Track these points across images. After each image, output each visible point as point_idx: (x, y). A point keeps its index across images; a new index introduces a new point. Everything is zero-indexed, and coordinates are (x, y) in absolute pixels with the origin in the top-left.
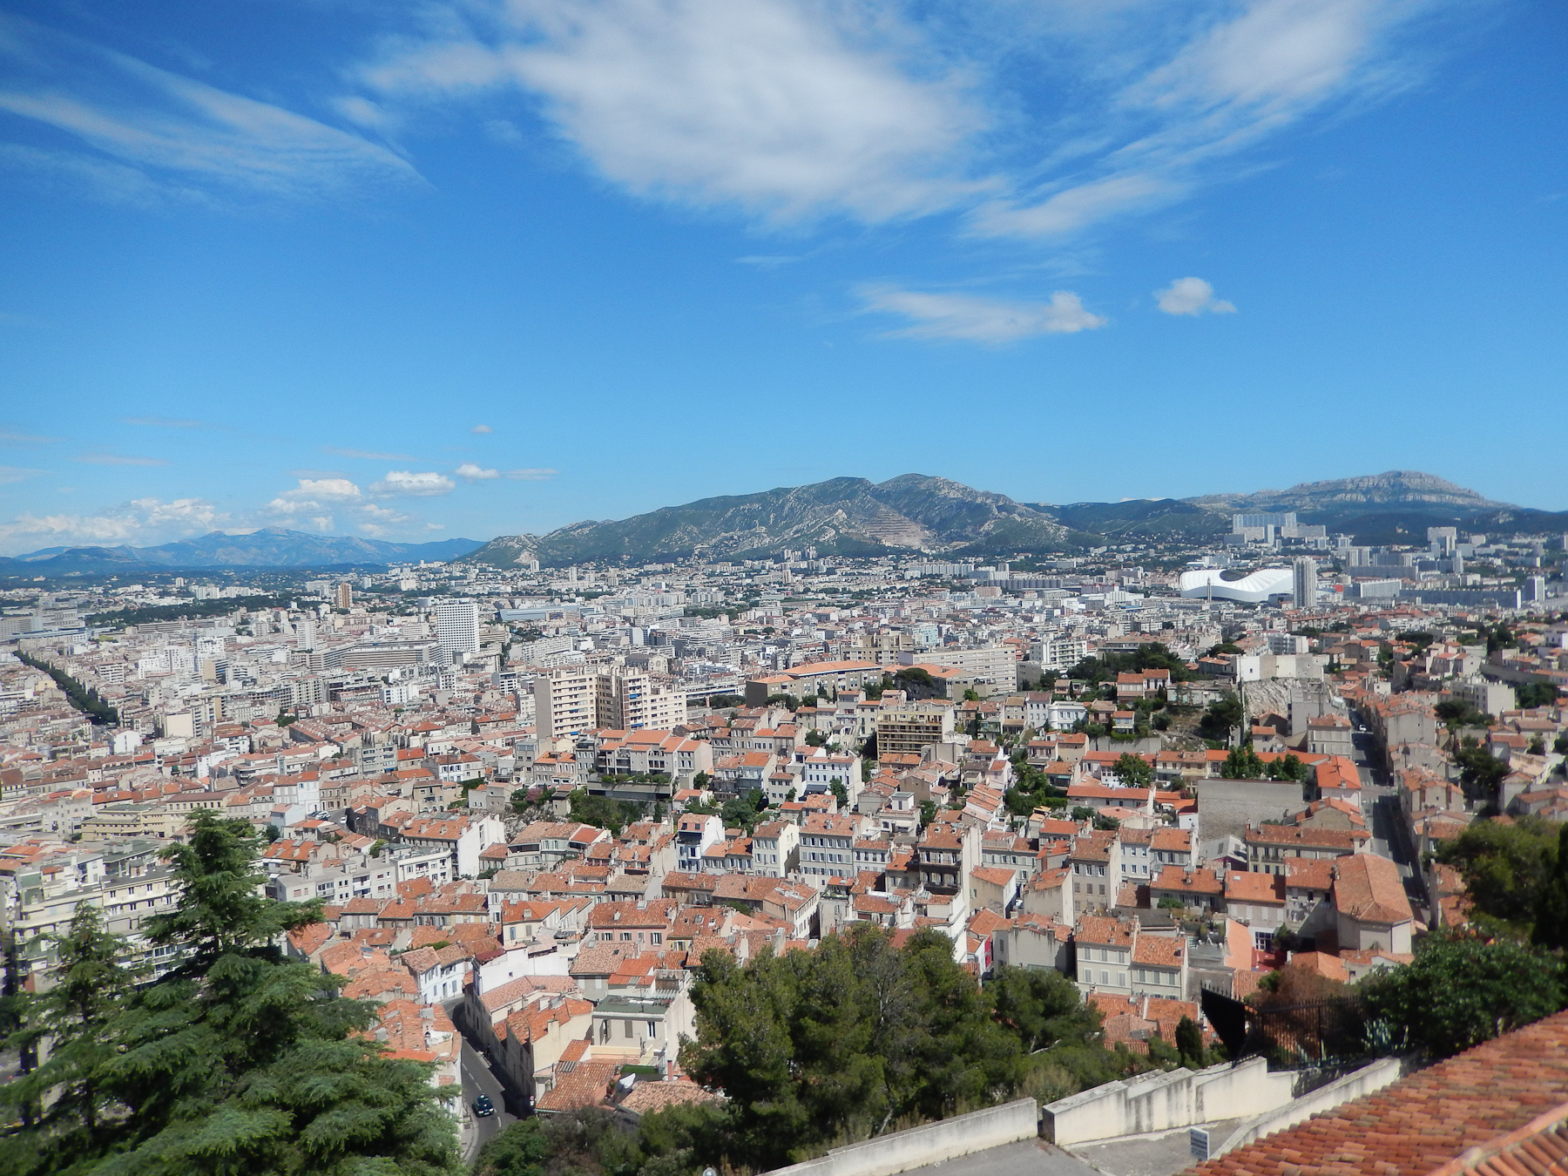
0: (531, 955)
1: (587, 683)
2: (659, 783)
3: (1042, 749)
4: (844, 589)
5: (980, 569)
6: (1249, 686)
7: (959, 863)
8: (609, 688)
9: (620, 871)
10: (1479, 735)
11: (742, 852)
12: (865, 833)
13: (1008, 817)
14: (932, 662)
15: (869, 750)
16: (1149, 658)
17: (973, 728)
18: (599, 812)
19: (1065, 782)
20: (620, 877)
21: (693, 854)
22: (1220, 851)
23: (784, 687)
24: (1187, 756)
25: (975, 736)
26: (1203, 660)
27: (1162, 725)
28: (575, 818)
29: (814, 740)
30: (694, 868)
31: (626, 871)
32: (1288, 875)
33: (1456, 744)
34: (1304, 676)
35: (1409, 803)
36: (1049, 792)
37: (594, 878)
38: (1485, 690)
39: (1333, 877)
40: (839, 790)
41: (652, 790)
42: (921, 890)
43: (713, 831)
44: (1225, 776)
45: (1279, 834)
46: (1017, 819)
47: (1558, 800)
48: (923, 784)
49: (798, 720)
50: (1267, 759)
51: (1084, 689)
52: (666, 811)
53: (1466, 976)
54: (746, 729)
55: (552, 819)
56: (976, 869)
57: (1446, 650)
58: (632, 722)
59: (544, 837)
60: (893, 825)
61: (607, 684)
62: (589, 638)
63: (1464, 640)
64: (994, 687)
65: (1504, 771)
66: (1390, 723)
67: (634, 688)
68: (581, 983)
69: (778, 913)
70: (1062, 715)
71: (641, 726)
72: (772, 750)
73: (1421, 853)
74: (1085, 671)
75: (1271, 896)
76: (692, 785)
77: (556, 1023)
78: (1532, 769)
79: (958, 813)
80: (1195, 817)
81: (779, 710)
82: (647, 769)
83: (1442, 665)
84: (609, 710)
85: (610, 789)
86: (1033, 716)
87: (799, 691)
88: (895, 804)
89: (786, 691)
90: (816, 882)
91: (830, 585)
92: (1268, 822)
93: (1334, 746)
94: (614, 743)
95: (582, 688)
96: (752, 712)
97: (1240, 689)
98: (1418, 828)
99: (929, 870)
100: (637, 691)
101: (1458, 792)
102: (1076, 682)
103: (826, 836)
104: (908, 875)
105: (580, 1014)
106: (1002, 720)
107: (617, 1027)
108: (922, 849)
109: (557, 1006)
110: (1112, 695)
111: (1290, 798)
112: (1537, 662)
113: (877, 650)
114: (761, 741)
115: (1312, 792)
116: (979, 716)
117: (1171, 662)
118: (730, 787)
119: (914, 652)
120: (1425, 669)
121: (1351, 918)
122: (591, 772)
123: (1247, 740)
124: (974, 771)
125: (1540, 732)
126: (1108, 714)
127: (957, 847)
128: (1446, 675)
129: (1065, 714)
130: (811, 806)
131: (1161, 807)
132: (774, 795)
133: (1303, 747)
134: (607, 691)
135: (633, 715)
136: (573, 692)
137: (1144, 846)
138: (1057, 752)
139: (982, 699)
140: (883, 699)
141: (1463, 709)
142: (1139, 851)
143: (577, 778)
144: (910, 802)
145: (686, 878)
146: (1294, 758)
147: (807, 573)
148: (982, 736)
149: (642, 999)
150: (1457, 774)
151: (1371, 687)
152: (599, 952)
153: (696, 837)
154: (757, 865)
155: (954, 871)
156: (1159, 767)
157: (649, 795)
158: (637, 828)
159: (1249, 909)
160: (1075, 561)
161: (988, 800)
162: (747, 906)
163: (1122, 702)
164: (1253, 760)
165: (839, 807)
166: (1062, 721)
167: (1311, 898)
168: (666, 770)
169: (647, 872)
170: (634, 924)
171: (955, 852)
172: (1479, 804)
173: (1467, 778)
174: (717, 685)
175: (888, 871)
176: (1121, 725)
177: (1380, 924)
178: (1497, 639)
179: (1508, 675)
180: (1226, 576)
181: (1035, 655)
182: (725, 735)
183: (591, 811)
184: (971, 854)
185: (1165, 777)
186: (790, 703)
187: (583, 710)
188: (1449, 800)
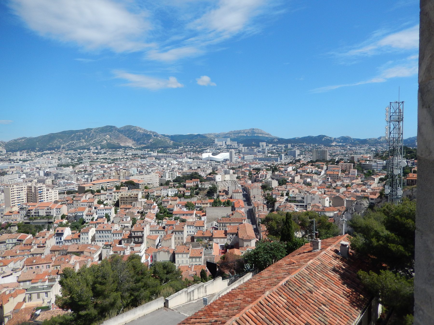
0: (3, 277)
1: (24, 189)
2: (49, 218)
3: (166, 202)
4: (109, 158)
5: (149, 152)
6: (219, 183)
7: (143, 235)
8: (31, 190)
9: (35, 247)
10: (270, 193)
11: (77, 237)
12: (115, 228)
13: (157, 221)
14: (135, 179)
15: (117, 205)
16: (194, 176)
17: (147, 197)
18: (28, 229)
19: (172, 210)
20: (35, 249)
21: (61, 239)
22: (211, 226)
23: (90, 187)
24: (203, 202)
25: (148, 199)
26: (207, 176)
27: (197, 194)
28: (19, 232)
29: (100, 202)
30: (61, 244)
31: (38, 247)
32: (227, 230)
33: (265, 195)
34: (232, 180)
35: (255, 210)
36: (168, 213)
37: (26, 250)
38: (271, 182)
39: (238, 229)
40: (108, 217)
41: (47, 221)
42: (132, 243)
43: (67, 232)
44: (213, 206)
45: (225, 220)
46: (159, 221)
47: (286, 207)
48: (133, 213)
49: (95, 197)
50: (223, 201)
51: (177, 185)
52: (51, 227)
53: (266, 250)
54: (78, 200)
55: (11, 233)
56: (148, 236)
57: (263, 172)
58: (40, 200)
59: (7, 239)
60: (124, 226)
61: (31, 188)
62: (24, 174)
63: (267, 170)
64: (153, 185)
65: (275, 201)
66: (251, 191)
67: (40, 190)
68: (22, 284)
69: (89, 255)
70: (171, 192)
71: (43, 201)
72: (87, 206)
73: (257, 222)
74: (178, 180)
75: (224, 236)
76: (60, 218)
77: (12, 298)
78: (281, 200)
79: (143, 221)
80: (205, 217)
81: (89, 194)
82: (45, 214)
83: (262, 176)
84: (31, 197)
85: (32, 221)
86: (164, 193)
87: (95, 188)
88: (125, 220)
89: (91, 189)
90: (100, 244)
91: (105, 157)
92: (223, 217)
93: (239, 197)
94: (33, 207)
95: (21, 190)
96: (80, 195)
97: (216, 183)
98: (257, 216)
99: (134, 237)
100: (41, 190)
101: (266, 206)
102: (175, 183)
103: (104, 230)
104: (129, 239)
105: (21, 294)
106: (155, 194)
107: (34, 296)
108: (132, 232)
109: (12, 292)
110: (184, 186)
111: (228, 211)
112: (282, 175)
113: (119, 175)
114: (83, 204)
115: (233, 209)
116: (148, 193)
117: (200, 177)
118: (73, 218)
119: (130, 176)
120: (259, 177)
121: (242, 239)
122: (25, 217)
123: (218, 197)
124: (147, 209)
125: (283, 191)
126: (184, 191)
127: (143, 230)
128: (263, 178)
129: (172, 192)
130: (99, 222)
131: (197, 215)
132: (87, 220)
133: (231, 198)
134: (31, 191)
135: (40, 198)
136: (18, 192)
137: (193, 226)
138: (170, 202)
139: (149, 189)
140: (121, 190)
141: (267, 186)
142: (192, 227)
143: (20, 219)
144: (129, 219)
145: (58, 247)
146: (229, 200)
147: (97, 153)
148: (150, 199)
149: (43, 286)
150: (265, 202)
151: (247, 182)
152: (28, 273)
153: (62, 234)
154: (82, 241)
155: (142, 237)
156: (197, 205)
157: (46, 223)
158: (41, 233)
159: (219, 239)
160: (175, 150)
161: (151, 216)
162: (78, 253)
163: (187, 188)
164: (219, 201)
165: (108, 222)
166: (171, 194)
167: (233, 235)
168: (51, 214)
169: (45, 247)
170: (41, 263)
171: (142, 232)
172: (270, 209)
173: (267, 203)
174: (69, 187)
175: (123, 239)
176: (187, 194)
177: (249, 240)
178: (274, 169)
179: (276, 178)
180: (213, 154)
181: (164, 176)
182: (71, 202)
183: (25, 229)
184: (147, 232)
185: (198, 207)
186: (92, 192)
187: (22, 197)
188: (264, 209)
